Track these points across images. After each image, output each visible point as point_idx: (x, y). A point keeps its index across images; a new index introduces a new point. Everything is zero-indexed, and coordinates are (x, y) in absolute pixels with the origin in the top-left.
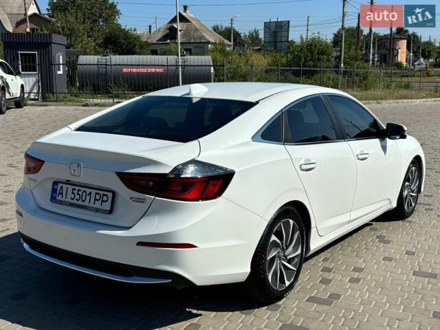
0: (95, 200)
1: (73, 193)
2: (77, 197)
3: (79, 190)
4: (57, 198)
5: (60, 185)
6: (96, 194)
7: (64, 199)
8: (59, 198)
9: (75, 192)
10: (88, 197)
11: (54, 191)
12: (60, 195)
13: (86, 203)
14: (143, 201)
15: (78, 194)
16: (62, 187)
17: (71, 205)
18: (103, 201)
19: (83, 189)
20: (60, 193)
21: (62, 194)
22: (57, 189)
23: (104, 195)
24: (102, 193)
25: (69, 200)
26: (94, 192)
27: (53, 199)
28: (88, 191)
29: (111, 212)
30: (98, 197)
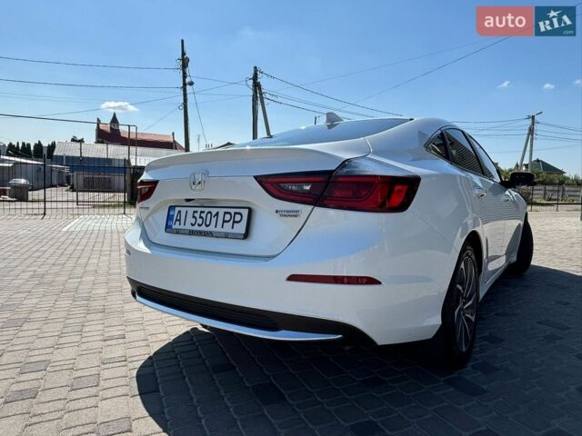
0: (224, 221)
1: (194, 217)
2: (200, 221)
3: (202, 212)
4: (174, 227)
5: (177, 209)
6: (225, 213)
7: (182, 227)
8: (176, 226)
9: (197, 215)
10: (214, 220)
11: (169, 218)
12: (178, 223)
13: (211, 228)
14: (295, 214)
15: (201, 217)
16: (180, 212)
17: (192, 233)
18: (234, 222)
19: (207, 210)
20: (177, 220)
21: (180, 220)
22: (173, 216)
23: (235, 213)
24: (232, 211)
25: (188, 227)
26: (222, 211)
27: (168, 228)
28: (214, 211)
29: (246, 235)
30: (228, 217)
